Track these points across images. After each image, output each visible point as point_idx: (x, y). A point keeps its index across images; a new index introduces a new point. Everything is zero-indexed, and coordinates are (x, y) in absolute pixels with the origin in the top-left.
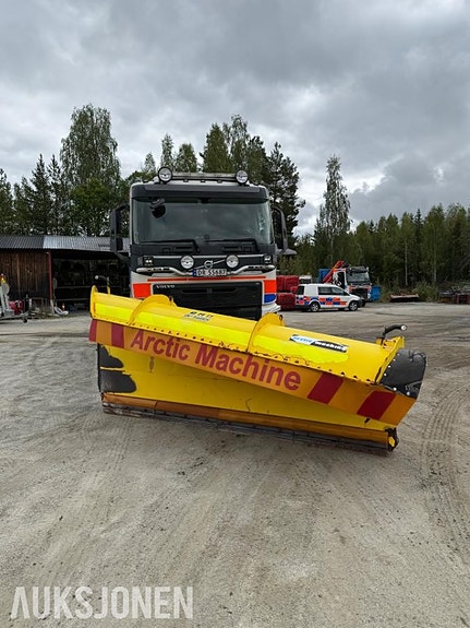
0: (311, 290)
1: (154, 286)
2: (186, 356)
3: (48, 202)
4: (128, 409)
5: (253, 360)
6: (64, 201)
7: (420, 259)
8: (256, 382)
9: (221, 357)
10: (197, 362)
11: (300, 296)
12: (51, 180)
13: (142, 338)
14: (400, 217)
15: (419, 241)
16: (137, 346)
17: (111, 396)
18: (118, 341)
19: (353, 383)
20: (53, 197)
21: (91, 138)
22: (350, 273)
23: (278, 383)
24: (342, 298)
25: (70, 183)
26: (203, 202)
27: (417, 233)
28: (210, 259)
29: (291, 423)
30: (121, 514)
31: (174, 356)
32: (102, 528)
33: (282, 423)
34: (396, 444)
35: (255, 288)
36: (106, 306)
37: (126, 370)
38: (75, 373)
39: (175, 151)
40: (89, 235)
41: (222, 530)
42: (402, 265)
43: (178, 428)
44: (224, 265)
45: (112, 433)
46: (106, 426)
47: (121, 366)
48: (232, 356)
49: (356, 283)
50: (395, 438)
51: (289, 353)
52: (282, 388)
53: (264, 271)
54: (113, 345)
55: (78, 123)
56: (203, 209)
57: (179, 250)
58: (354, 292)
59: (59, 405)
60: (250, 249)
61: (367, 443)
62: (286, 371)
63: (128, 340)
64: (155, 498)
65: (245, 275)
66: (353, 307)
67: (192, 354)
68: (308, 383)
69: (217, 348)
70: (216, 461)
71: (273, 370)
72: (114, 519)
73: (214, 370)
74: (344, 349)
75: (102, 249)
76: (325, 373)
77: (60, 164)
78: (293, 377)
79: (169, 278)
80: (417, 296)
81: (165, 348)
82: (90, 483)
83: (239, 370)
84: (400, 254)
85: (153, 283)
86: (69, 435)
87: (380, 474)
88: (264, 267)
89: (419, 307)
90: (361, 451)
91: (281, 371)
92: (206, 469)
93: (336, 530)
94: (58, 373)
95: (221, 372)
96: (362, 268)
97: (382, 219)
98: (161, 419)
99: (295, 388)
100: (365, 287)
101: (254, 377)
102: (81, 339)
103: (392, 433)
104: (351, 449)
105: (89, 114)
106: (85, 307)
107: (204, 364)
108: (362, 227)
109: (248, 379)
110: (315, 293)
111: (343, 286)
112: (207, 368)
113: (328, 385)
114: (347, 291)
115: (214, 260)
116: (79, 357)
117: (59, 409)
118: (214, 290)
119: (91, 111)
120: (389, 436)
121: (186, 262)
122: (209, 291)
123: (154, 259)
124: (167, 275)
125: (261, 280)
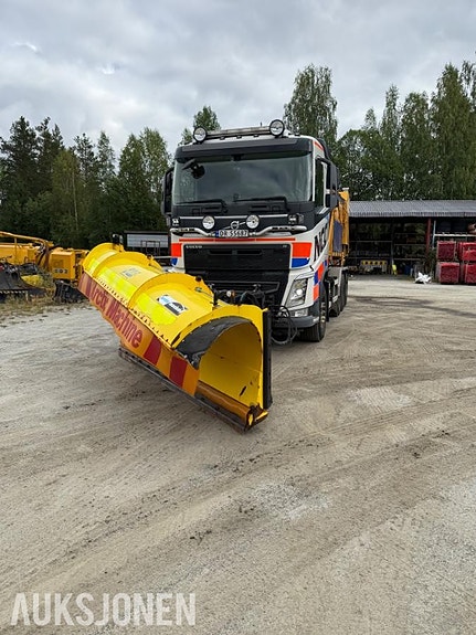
1: (185, 246)
5: (129, 316)
9: (119, 311)
10: (107, 314)
23: (130, 340)
26: (236, 160)
28: (236, 220)
35: (281, 251)
39: (400, 102)
44: (245, 227)
50: (254, 416)
52: (130, 345)
53: (295, 232)
55: (300, 86)
57: (201, 211)
60: (279, 208)
62: (137, 329)
65: (270, 237)
69: (119, 302)
71: (133, 327)
74: (180, 312)
79: (195, 239)
81: (101, 299)
83: (119, 324)
85: (184, 243)
88: (290, 227)
99: (137, 345)
103: (254, 410)
105: (310, 75)
107: (110, 316)
115: (241, 221)
118: (239, 252)
119: (312, 71)
120: (250, 413)
121: (209, 223)
122: (235, 253)
123: (180, 220)
124: (196, 235)
125: (290, 242)
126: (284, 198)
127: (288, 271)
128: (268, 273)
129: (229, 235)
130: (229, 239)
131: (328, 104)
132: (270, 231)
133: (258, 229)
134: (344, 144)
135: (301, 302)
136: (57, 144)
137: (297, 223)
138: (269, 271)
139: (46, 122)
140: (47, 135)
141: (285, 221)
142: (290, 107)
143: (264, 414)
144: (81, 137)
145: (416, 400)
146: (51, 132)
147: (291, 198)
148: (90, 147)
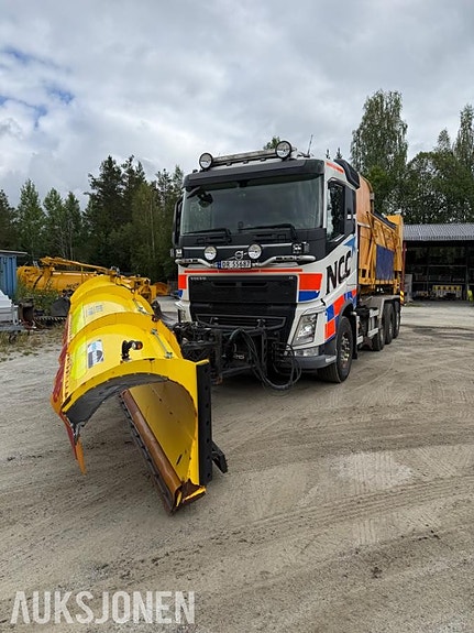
1: (190, 278)
26: (241, 186)
35: (287, 283)
44: (247, 257)
55: (370, 111)
56: (240, 194)
57: (213, 240)
60: (285, 236)
65: (276, 268)
79: (199, 270)
85: (189, 275)
88: (296, 257)
105: (379, 100)
115: (244, 250)
118: (243, 284)
119: (381, 96)
120: (180, 489)
121: (210, 254)
122: (239, 285)
123: (183, 250)
124: (200, 266)
125: (296, 273)
126: (289, 226)
127: (296, 305)
128: (272, 307)
129: (231, 266)
130: (232, 271)
131: (398, 128)
132: (274, 262)
133: (261, 259)
134: (414, 167)
135: (310, 340)
136: (140, 180)
137: (302, 252)
138: (274, 305)
139: (131, 160)
140: (131, 171)
141: (289, 251)
142: (358, 132)
143: (199, 492)
144: (162, 173)
145: (418, 475)
146: (134, 169)
147: (298, 225)
148: (169, 181)
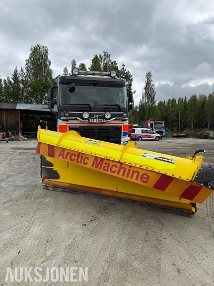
0: (138, 131)
1: (69, 127)
2: (87, 163)
3: (19, 88)
4: (56, 188)
5: (123, 166)
6: (26, 88)
7: (186, 118)
8: (125, 178)
9: (105, 164)
10: (93, 166)
11: (133, 134)
12: (20, 78)
13: (63, 153)
14: (177, 100)
15: (186, 110)
16: (61, 157)
17: (47, 181)
18: (51, 154)
19: (179, 181)
20: (21, 85)
21: (39, 59)
22: (156, 124)
23: (137, 179)
24: (152, 135)
25: (29, 80)
26: (94, 86)
27: (185, 107)
28: (97, 114)
29: (140, 198)
30: (52, 250)
31: (81, 163)
32: (42, 260)
33: (135, 198)
34: (196, 211)
35: (118, 129)
36: (45, 136)
37: (55, 168)
38: (29, 168)
40: (38, 103)
41: (109, 262)
42: (178, 121)
43: (80, 198)
44: (104, 117)
45: (48, 200)
46: (44, 196)
47: (52, 166)
48: (111, 164)
49: (158, 128)
50: (195, 208)
51: (143, 163)
52: (139, 182)
53: (123, 121)
54: (49, 156)
55: (33, 52)
56: (93, 90)
57: (82, 109)
58: (157, 132)
59: (21, 184)
60: (116, 110)
61: (180, 210)
62: (141, 173)
63: (57, 153)
64: (71, 240)
65: (113, 122)
66: (157, 139)
67: (90, 162)
68: (153, 180)
69: (104, 159)
70: (102, 218)
71: (134, 172)
72: (49, 253)
73: (102, 170)
74: (173, 162)
75: (43, 110)
76: (163, 175)
77: (25, 71)
78: (145, 176)
79: (76, 123)
80: (185, 135)
81: (76, 158)
82: (36, 230)
83: (115, 171)
84: (177, 116)
85: (69, 125)
86: (25, 201)
87: (190, 228)
88: (123, 118)
89: (187, 140)
90: (177, 214)
91: (138, 173)
92: (97, 223)
93: (174, 264)
94: (21, 168)
95: (105, 172)
96: (161, 122)
97: (169, 100)
98: (72, 193)
99: (146, 182)
100: (162, 130)
101: (123, 175)
102: (33, 151)
103: (194, 205)
104: (172, 213)
105: (38, 48)
106: (35, 136)
107: (96, 167)
108: (160, 103)
109: (120, 176)
110: (140, 133)
111: (152, 130)
112: (98, 169)
113: (164, 181)
114: (154, 132)
115: (99, 114)
116: (32, 160)
117: (21, 186)
118: (98, 130)
120: (192, 207)
121: (86, 115)
122: (96, 130)
123: (69, 113)
125: (121, 125)
127: (120, 138)
128: (112, 139)
129: (95, 121)
130: (96, 123)
131: (47, 62)
132: (114, 120)
133: (109, 119)
137: (126, 116)
142: (28, 61)
